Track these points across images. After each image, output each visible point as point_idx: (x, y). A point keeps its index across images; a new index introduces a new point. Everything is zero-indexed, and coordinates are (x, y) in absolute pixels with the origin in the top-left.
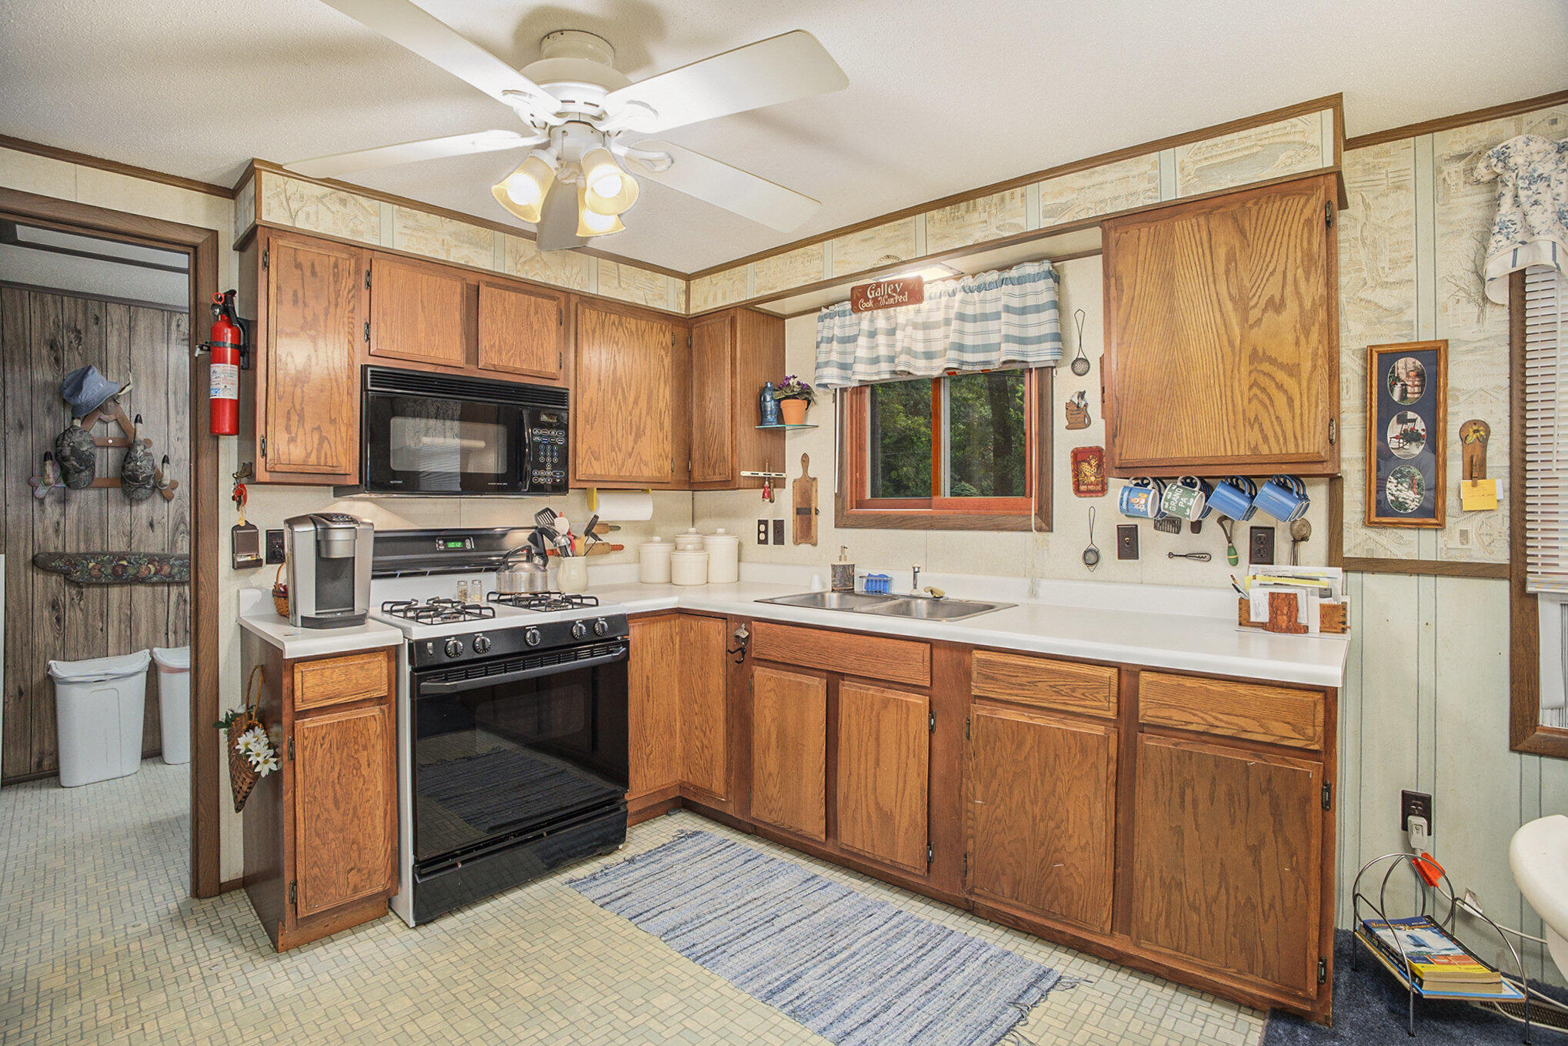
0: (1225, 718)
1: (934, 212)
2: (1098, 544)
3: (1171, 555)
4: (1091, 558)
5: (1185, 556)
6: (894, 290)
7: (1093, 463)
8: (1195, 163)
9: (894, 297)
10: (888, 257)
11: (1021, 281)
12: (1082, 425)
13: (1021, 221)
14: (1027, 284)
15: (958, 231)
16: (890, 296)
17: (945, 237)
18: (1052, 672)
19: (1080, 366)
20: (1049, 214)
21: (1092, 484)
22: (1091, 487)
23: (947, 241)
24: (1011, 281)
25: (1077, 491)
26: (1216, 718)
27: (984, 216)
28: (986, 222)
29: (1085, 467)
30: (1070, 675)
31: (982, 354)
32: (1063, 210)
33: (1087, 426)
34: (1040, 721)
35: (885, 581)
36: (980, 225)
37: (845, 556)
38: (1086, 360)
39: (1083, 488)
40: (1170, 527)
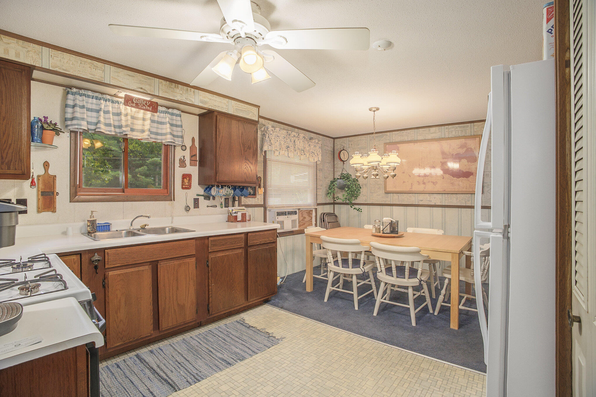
0: (263, 239)
1: (163, 81)
2: (189, 204)
3: (208, 206)
4: (187, 209)
5: (211, 206)
6: (146, 104)
7: (188, 179)
8: (236, 107)
9: (146, 106)
10: (142, 88)
11: (172, 114)
12: (184, 167)
13: (193, 100)
14: (174, 116)
15: (171, 93)
16: (144, 106)
17: (166, 92)
18: (229, 239)
19: (183, 147)
20: (202, 102)
21: (186, 185)
22: (186, 187)
23: (166, 94)
24: (168, 113)
25: (183, 188)
26: (262, 240)
27: (181, 92)
28: (181, 94)
29: (185, 180)
30: (235, 238)
31: (154, 135)
32: (205, 103)
33: (185, 167)
34: (227, 253)
35: (109, 225)
36: (180, 95)
37: (93, 216)
38: (185, 146)
39: (184, 187)
40: (208, 198)
